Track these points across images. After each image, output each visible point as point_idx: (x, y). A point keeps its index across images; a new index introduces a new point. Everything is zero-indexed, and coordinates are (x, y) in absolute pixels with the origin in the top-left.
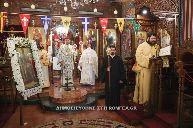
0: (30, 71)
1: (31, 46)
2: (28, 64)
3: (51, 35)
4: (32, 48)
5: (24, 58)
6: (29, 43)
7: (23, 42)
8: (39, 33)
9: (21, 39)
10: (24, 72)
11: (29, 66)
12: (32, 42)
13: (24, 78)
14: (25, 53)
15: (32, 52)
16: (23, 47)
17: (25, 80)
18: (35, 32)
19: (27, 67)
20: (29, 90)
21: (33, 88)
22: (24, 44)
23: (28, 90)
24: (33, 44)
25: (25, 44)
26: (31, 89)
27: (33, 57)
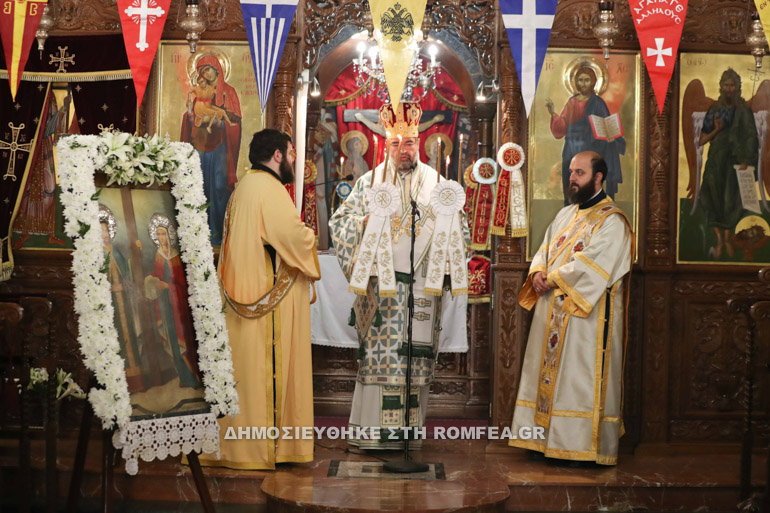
0: (160, 323)
1: (173, 181)
2: (151, 282)
3: (300, 93)
4: (175, 192)
5: (133, 247)
6: (160, 165)
7: (135, 156)
8: (226, 84)
9: (127, 143)
10: (131, 326)
11: (154, 291)
12: (181, 157)
13: (130, 355)
14: (138, 217)
15: (177, 212)
16: (132, 186)
17: (135, 371)
18: (201, 75)
19: (148, 296)
20: (151, 421)
21: (174, 420)
22: (137, 168)
23: (145, 423)
24: (182, 168)
25: (141, 167)
26: (160, 422)
27: (177, 245)
